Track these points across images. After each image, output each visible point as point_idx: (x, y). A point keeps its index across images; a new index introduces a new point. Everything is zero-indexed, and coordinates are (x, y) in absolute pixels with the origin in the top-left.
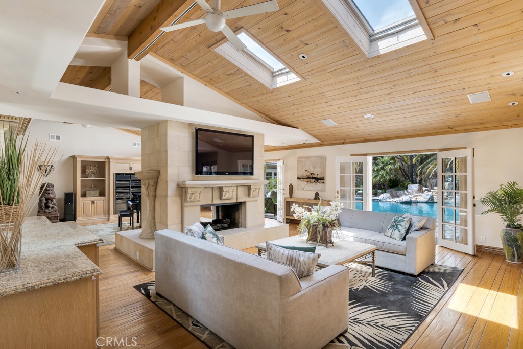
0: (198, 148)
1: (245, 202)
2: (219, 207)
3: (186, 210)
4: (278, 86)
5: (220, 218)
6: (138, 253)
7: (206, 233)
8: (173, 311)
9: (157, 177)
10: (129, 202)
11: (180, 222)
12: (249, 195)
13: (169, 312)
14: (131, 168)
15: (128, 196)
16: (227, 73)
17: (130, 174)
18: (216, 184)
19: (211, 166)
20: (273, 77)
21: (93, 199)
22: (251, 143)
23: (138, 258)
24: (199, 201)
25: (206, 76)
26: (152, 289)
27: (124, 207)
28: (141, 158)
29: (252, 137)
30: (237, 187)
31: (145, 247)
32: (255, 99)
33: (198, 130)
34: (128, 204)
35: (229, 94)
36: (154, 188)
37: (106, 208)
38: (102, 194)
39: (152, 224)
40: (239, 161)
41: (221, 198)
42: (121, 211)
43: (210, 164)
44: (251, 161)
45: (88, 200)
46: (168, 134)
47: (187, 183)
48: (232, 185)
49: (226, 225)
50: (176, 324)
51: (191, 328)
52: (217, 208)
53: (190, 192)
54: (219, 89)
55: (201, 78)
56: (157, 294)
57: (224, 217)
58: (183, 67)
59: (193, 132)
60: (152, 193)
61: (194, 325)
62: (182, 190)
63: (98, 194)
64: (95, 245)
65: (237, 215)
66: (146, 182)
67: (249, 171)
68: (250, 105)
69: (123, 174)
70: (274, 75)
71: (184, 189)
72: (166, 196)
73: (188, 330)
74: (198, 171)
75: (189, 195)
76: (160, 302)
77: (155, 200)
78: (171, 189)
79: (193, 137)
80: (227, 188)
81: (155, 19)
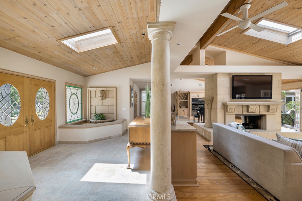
0: (234, 85)
1: (265, 115)
2: (246, 116)
3: (227, 116)
4: (293, 41)
5: (247, 122)
6: (204, 133)
7: (239, 127)
8: (222, 158)
9: (212, 99)
10: (198, 111)
11: (224, 121)
12: (268, 111)
13: (219, 158)
14: (198, 96)
15: (197, 109)
16: (252, 43)
17: (198, 99)
18: (245, 104)
19: (242, 94)
20: (289, 36)
21: (183, 109)
22: (270, 79)
23: (204, 135)
24: (234, 112)
25: (239, 48)
26: (211, 148)
27: (196, 113)
28: (204, 91)
29: (271, 76)
30: (259, 106)
31: (207, 131)
32: (274, 53)
33: (233, 76)
34: (197, 112)
35: (254, 53)
36: (211, 105)
37: (188, 113)
38: (187, 107)
39: (210, 122)
40: (261, 91)
41: (248, 111)
42: (195, 115)
43: (241, 93)
44: (270, 90)
45: (182, 109)
46: (218, 79)
47: (228, 103)
48: (255, 105)
49: (251, 127)
50: (223, 164)
51: (231, 167)
52: (246, 117)
53: (229, 107)
54: (247, 52)
55: (235, 49)
56: (214, 150)
57: (250, 122)
58: (226, 46)
59: (231, 78)
60: (210, 107)
61: (232, 166)
62: (225, 106)
63: (185, 107)
64: (192, 124)
65: (259, 122)
66: (207, 102)
67: (269, 97)
68: (270, 57)
69: (195, 99)
70: (289, 35)
71: (226, 106)
72: (217, 109)
73: (229, 167)
74: (233, 97)
75: (228, 109)
76: (215, 153)
77: (211, 111)
78: (219, 105)
79: (231, 80)
80: (252, 106)
81: (213, 30)
